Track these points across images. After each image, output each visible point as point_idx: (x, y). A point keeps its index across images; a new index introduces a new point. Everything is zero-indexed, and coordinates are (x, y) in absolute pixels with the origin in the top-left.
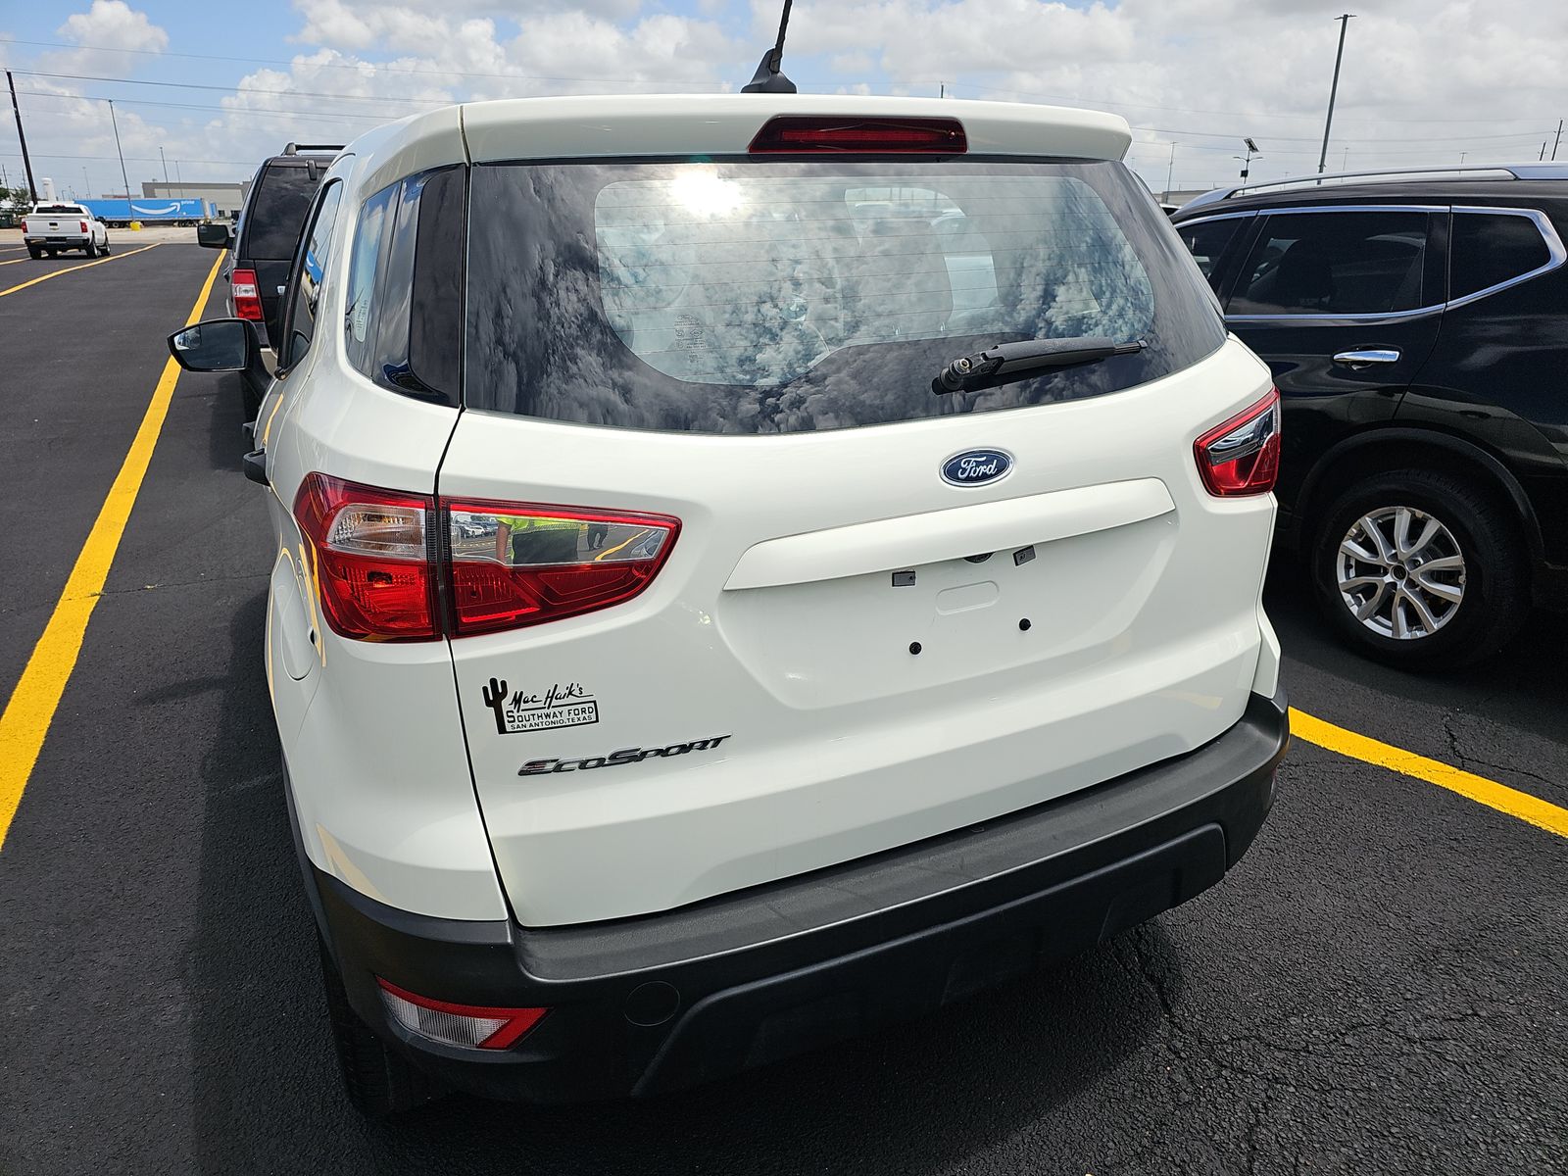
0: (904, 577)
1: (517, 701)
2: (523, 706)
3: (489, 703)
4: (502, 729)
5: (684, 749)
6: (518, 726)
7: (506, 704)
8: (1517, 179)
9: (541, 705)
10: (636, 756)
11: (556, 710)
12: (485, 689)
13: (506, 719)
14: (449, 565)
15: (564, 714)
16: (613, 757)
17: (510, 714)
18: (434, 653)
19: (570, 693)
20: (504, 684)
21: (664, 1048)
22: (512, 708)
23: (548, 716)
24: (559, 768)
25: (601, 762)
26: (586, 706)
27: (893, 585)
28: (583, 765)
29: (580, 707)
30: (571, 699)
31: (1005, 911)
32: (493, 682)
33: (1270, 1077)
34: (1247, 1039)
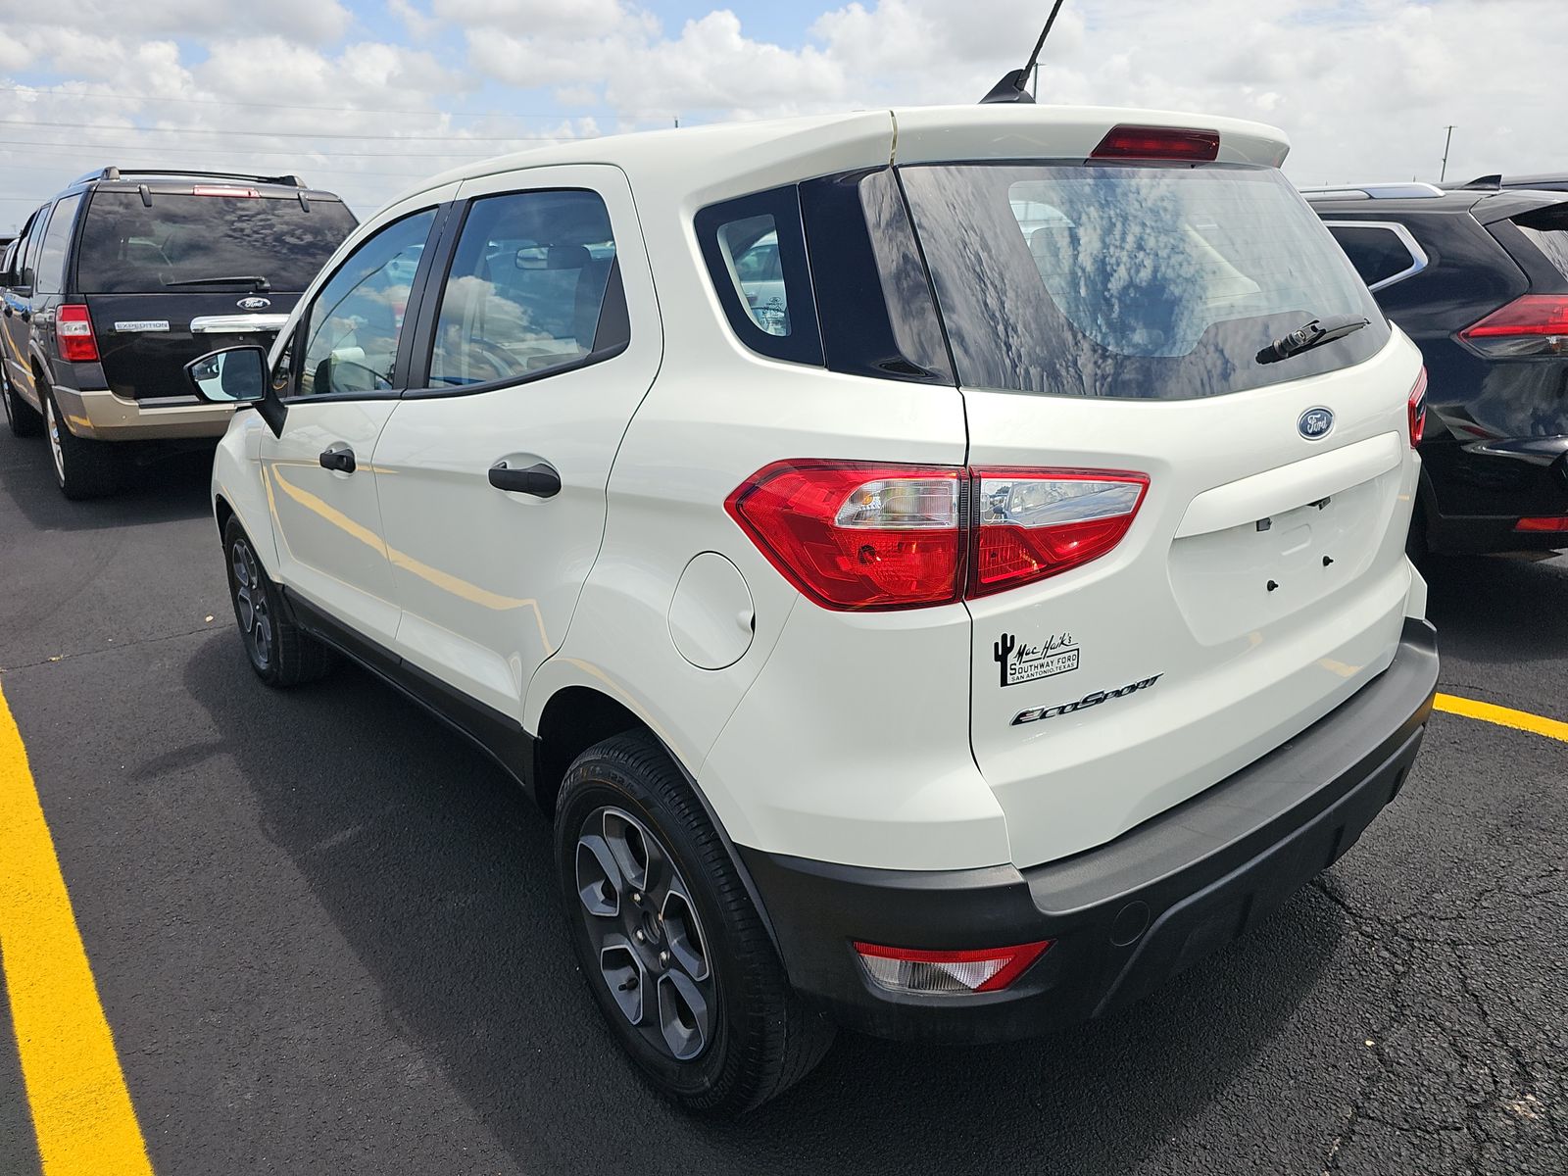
0: (1263, 525)
1: (1020, 654)
2: (1025, 658)
3: (997, 658)
4: (1004, 683)
5: (1133, 688)
6: (1018, 678)
7: (1012, 658)
8: (1371, 197)
9: (1038, 656)
10: (1099, 699)
11: (1051, 659)
12: (996, 644)
13: (1009, 671)
14: (976, 529)
15: (1055, 662)
16: (1085, 701)
17: (1013, 667)
18: (952, 615)
19: (1062, 643)
20: (1012, 638)
21: (1127, 967)
22: (1015, 661)
23: (1042, 666)
24: (1043, 716)
25: (1075, 707)
26: (1071, 654)
27: (1258, 530)
28: (1062, 710)
29: (1066, 655)
30: (1063, 648)
31: (1335, 811)
32: (1004, 637)
33: (1449, 941)
34: (1414, 915)
